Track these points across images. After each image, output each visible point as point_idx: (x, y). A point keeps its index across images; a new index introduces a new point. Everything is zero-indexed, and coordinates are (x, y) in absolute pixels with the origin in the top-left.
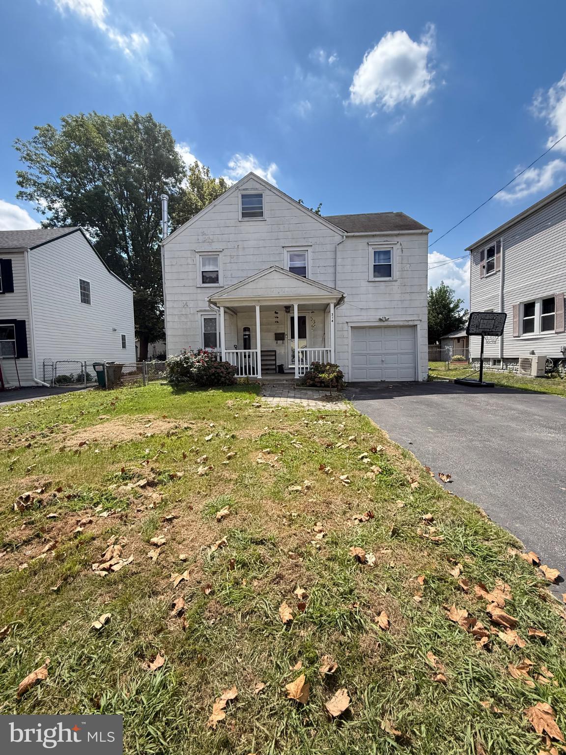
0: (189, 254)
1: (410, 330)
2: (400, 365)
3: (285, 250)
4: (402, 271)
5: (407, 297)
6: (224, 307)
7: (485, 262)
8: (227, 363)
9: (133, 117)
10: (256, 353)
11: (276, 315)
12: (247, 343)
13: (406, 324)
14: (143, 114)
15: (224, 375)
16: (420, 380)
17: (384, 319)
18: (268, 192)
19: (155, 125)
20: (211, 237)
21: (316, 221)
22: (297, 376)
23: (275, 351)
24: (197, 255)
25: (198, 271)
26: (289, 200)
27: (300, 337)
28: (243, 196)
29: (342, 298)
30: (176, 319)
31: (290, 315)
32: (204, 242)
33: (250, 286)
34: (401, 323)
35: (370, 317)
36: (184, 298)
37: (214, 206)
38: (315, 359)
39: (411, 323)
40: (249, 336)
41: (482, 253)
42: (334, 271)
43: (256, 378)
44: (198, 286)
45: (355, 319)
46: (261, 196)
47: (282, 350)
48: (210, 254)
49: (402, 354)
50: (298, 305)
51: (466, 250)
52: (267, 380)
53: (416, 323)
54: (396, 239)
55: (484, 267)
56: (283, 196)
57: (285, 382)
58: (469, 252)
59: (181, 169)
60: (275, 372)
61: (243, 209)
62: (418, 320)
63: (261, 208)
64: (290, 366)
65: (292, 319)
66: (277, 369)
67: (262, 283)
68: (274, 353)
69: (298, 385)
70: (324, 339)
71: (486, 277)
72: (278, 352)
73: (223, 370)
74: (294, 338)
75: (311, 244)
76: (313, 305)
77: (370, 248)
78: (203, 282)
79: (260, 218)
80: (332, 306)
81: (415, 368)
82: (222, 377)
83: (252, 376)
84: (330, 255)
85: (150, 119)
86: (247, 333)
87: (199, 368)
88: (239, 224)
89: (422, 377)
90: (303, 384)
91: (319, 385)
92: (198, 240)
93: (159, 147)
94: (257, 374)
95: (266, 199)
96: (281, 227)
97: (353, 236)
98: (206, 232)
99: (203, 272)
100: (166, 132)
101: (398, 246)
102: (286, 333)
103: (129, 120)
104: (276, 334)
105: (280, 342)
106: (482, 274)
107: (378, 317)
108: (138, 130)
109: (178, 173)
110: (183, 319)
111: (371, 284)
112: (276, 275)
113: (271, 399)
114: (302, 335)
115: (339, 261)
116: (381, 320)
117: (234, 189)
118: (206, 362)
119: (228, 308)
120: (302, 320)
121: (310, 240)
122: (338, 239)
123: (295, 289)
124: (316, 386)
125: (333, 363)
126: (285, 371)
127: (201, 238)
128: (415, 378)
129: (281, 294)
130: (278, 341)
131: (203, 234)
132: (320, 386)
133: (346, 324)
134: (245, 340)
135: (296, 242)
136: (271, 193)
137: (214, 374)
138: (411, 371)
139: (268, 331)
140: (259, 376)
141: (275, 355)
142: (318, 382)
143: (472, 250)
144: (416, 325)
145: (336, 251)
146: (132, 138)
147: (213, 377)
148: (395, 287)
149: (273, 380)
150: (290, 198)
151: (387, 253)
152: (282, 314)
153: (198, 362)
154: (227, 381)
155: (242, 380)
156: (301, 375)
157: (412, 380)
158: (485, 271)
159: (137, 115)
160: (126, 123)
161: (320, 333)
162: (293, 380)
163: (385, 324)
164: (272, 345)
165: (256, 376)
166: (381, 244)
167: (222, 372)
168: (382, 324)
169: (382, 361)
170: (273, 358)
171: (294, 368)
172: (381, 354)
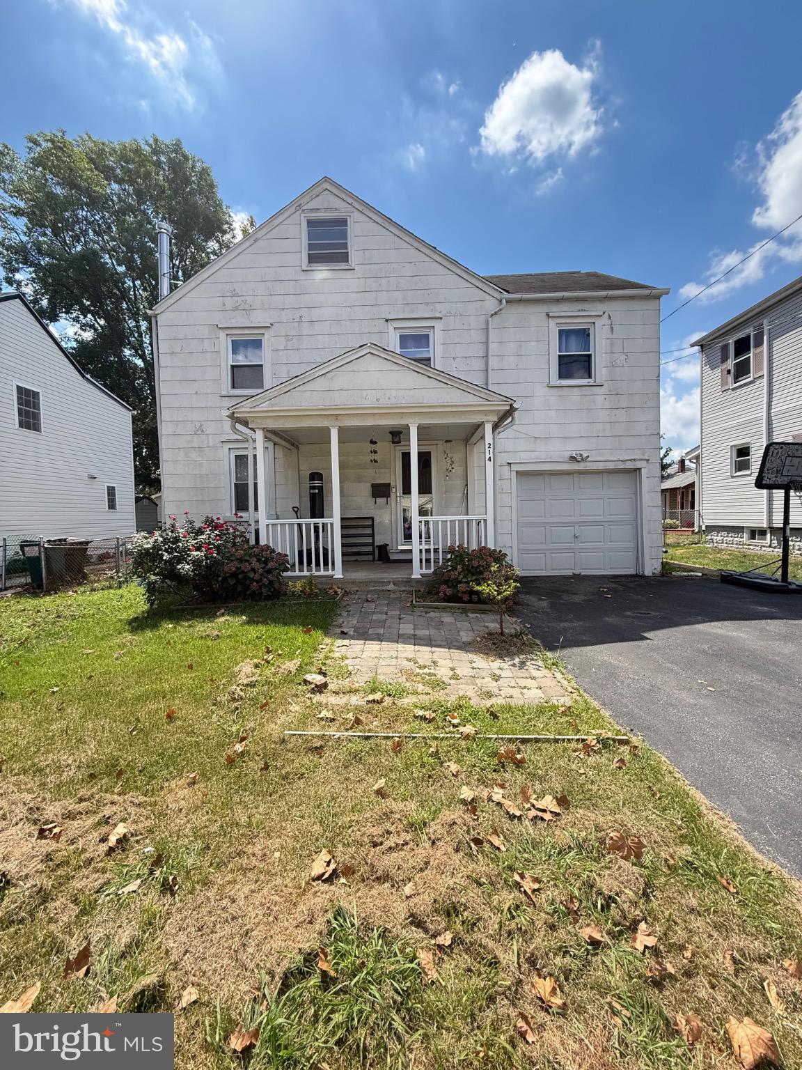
0: (205, 332)
1: (626, 477)
2: (610, 545)
3: (391, 326)
4: (613, 366)
5: (622, 416)
6: (263, 429)
7: (731, 364)
8: (267, 546)
9: (151, 142)
10: (332, 524)
11: (373, 447)
12: (317, 506)
13: (621, 466)
14: (167, 139)
15: (257, 577)
16: (648, 572)
17: (579, 458)
18: (357, 216)
19: (186, 158)
20: (249, 299)
21: (450, 272)
22: (417, 572)
23: (372, 519)
24: (222, 335)
25: (223, 364)
26: (398, 233)
27: (420, 492)
28: (311, 223)
29: (511, 411)
30: (181, 456)
31: (400, 449)
32: (236, 309)
33: (319, 384)
34: (611, 466)
35: (553, 453)
36: (195, 416)
37: (256, 241)
38: (453, 540)
39: (629, 465)
40: (321, 489)
41: (725, 349)
42: (483, 367)
43: (331, 577)
44: (224, 393)
45: (524, 457)
46: (344, 222)
47: (386, 517)
48: (247, 331)
49: (612, 523)
50: (420, 428)
51: (692, 345)
52: (353, 582)
53: (638, 464)
54: (599, 308)
55: (729, 372)
56: (387, 225)
57: (391, 587)
58: (697, 348)
59: (226, 227)
60: (371, 558)
61: (311, 247)
62: (642, 460)
63: (345, 246)
64: (400, 548)
65: (406, 457)
66: (377, 552)
67: (343, 380)
68: (369, 523)
69: (420, 596)
70: (466, 496)
71: (733, 389)
72: (377, 520)
73: (255, 564)
74: (409, 493)
75: (438, 315)
76: (448, 426)
77: (552, 323)
78: (233, 387)
79: (343, 266)
80: (488, 428)
81: (638, 551)
82: (252, 580)
83: (322, 573)
84: (476, 336)
85: (177, 148)
86: (317, 483)
87: (197, 563)
88: (303, 276)
89: (651, 567)
90: (429, 593)
91: (466, 598)
92: (224, 305)
93: (192, 192)
94: (333, 569)
95: (353, 229)
96: (384, 281)
97: (520, 301)
98: (238, 290)
99: (233, 367)
100: (203, 169)
101: (605, 320)
102: (393, 484)
103: (142, 146)
104: (373, 486)
105: (381, 501)
106: (724, 383)
107: (568, 454)
108: (158, 164)
109: (224, 232)
110: (194, 456)
111: (554, 391)
112: (372, 364)
113: (357, 646)
114: (425, 488)
115: (493, 346)
116: (573, 459)
117: (293, 209)
118: (217, 547)
119: (270, 431)
120: (424, 459)
121: (439, 307)
122: (491, 305)
123: (412, 392)
124: (459, 600)
125: (491, 546)
126: (392, 557)
127: (229, 302)
128: (637, 569)
129: (383, 402)
130: (379, 500)
131: (234, 294)
132: (470, 602)
133: (507, 468)
134: (313, 497)
135: (412, 311)
136: (362, 218)
137: (234, 575)
138: (631, 555)
139: (359, 479)
140: (338, 574)
141: (372, 526)
142: (463, 592)
143: (703, 345)
144: (640, 469)
145: (487, 329)
146: (147, 176)
147: (232, 582)
148: (599, 398)
149: (367, 583)
150: (401, 228)
151: (584, 335)
152: (384, 447)
153: (199, 549)
154: (264, 590)
155: (299, 585)
156: (424, 571)
157: (632, 572)
158: (730, 378)
159: (156, 141)
160: (138, 151)
161: (459, 483)
162: (409, 581)
163: (581, 466)
164: (365, 505)
165: (330, 572)
166: (572, 315)
167: (253, 570)
168: (576, 466)
169: (576, 537)
170: (369, 531)
171: (410, 551)
172: (572, 524)
